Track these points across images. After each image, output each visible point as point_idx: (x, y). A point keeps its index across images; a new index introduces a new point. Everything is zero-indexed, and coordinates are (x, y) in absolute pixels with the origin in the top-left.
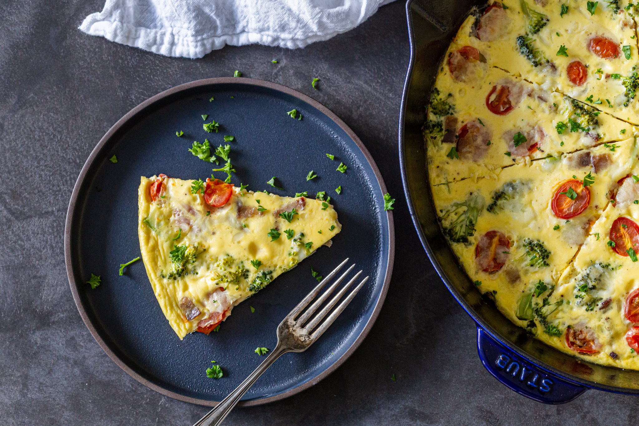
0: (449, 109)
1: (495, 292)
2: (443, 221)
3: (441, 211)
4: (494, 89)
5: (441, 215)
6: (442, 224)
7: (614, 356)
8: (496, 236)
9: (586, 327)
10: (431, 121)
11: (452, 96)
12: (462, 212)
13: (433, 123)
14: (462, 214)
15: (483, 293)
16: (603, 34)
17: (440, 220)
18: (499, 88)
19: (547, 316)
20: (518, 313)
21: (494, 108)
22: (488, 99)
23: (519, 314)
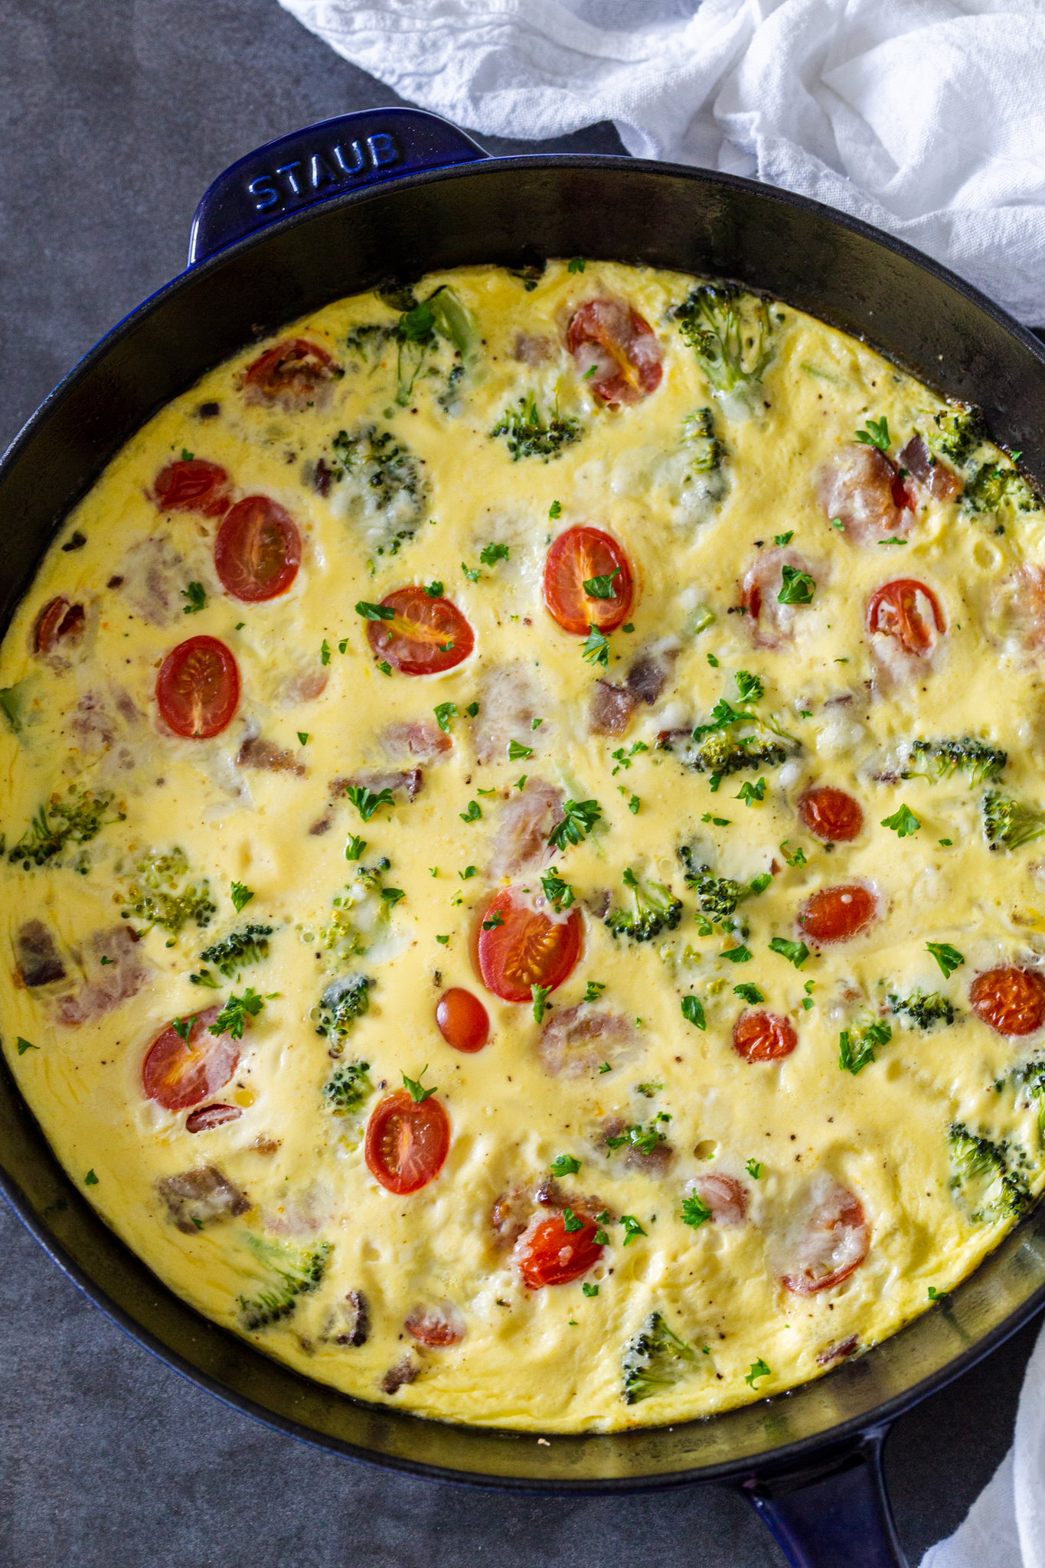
0: (973, 502)
1: (531, 287)
2: (757, 301)
3: (781, 317)
4: (940, 626)
5: (775, 309)
6: (754, 295)
7: (210, 410)
8: (642, 382)
9: (311, 405)
10: (980, 445)
11: (996, 532)
12: (744, 356)
13: (973, 447)
14: (740, 353)
15: (549, 262)
16: (868, 935)
17: (767, 300)
18: (933, 636)
19: (400, 348)
20: (450, 295)
21: (902, 590)
22: (928, 594)
23: (447, 298)
